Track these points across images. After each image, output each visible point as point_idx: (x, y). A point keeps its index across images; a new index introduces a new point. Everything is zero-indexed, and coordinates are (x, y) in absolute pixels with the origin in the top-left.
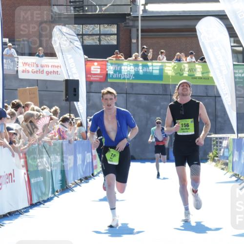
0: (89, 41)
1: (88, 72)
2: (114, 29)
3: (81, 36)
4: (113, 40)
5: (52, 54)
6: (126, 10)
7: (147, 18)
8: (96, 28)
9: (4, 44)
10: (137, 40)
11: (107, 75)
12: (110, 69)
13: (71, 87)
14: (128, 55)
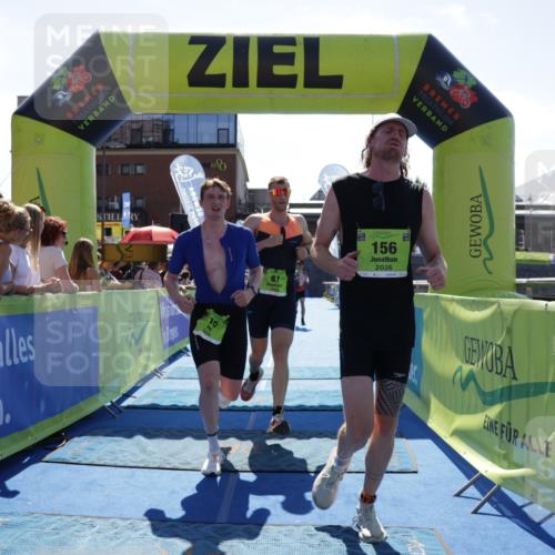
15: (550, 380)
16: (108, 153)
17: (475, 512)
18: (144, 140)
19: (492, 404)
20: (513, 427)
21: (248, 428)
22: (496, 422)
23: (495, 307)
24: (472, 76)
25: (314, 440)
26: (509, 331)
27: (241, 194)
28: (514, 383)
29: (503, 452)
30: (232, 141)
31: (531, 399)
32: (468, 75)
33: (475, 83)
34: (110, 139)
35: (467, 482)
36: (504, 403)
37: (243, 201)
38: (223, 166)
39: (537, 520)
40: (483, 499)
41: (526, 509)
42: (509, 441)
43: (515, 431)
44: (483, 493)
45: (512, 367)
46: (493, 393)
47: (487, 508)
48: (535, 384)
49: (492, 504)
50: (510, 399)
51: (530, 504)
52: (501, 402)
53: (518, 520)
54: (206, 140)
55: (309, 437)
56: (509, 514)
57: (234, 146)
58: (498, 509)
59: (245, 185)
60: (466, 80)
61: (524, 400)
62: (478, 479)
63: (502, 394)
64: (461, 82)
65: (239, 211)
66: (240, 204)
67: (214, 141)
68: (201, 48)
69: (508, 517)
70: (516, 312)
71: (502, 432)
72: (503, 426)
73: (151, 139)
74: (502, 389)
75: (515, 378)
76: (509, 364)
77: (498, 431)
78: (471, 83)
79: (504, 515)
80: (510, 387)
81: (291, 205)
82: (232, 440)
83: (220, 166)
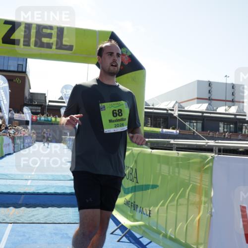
0: (33, 111)
1: (32, 119)
2: (40, 108)
3: (31, 109)
4: (39, 111)
5: (23, 113)
6: (43, 104)
7: (49, 106)
8: (35, 108)
10: (46, 111)
11: (37, 120)
12: (38, 118)
13: (27, 123)
14: (43, 115)
15: (151, 184)
17: (119, 241)
19: (128, 193)
20: (136, 204)
21: (20, 203)
22: (129, 202)
23: (130, 151)
24: (129, 51)
25: (50, 208)
26: (136, 162)
27: (27, 94)
28: (137, 184)
29: (131, 214)
30: (24, 70)
31: (144, 192)
32: (128, 50)
33: (130, 54)
35: (116, 227)
36: (133, 193)
37: (28, 98)
38: (19, 81)
39: (145, 244)
40: (122, 235)
41: (141, 240)
42: (134, 210)
43: (137, 205)
44: (123, 232)
45: (136, 178)
46: (128, 188)
47: (124, 239)
48: (145, 185)
49: (126, 237)
50: (135, 191)
51: (142, 237)
52: (131, 193)
53: (137, 245)
54: (12, 69)
55: (47, 207)
56: (133, 241)
57: (25, 72)
58: (129, 239)
59: (29, 91)
60: (127, 52)
61: (141, 192)
62: (121, 226)
63: (132, 189)
64: (125, 53)
65: (25, 102)
66: (26, 99)
67: (16, 70)
68: (9, 26)
69: (133, 243)
70: (139, 154)
71: (131, 206)
72: (132, 203)
74: (132, 187)
75: (137, 182)
76: (135, 176)
77: (130, 206)
78: (129, 54)
79: (131, 242)
80: (135, 186)
81: (50, 101)
82: (11, 208)
83: (18, 81)
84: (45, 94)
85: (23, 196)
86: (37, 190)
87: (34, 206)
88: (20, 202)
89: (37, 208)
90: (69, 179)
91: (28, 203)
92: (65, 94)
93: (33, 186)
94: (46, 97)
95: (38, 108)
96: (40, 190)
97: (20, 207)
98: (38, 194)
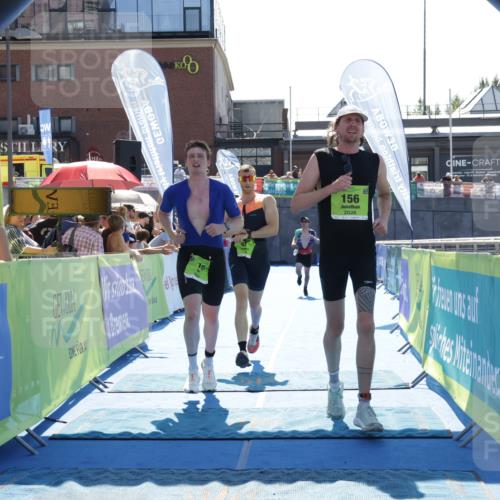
2: (269, 151)
4: (268, 162)
6: (279, 136)
7: (298, 142)
8: (253, 151)
9: (175, 166)
10: (289, 160)
12: (266, 187)
16: (14, 47)
18: (70, 27)
25: (340, 483)
27: (221, 109)
30: (206, 27)
34: (16, 25)
37: (226, 121)
38: (193, 65)
54: (166, 26)
55: (333, 480)
57: (209, 34)
59: (228, 96)
65: (219, 136)
66: (221, 124)
67: (180, 28)
73: (80, 25)
81: (300, 126)
82: (215, 485)
83: (189, 64)
84: (281, 103)
85: (246, 442)
86: (291, 424)
87: (290, 476)
88: (241, 465)
89: (299, 484)
90: (392, 384)
91: (266, 468)
92: (355, 94)
93: (274, 411)
94: (285, 112)
95: (262, 151)
96: (300, 422)
97: (245, 482)
98: (295, 437)
